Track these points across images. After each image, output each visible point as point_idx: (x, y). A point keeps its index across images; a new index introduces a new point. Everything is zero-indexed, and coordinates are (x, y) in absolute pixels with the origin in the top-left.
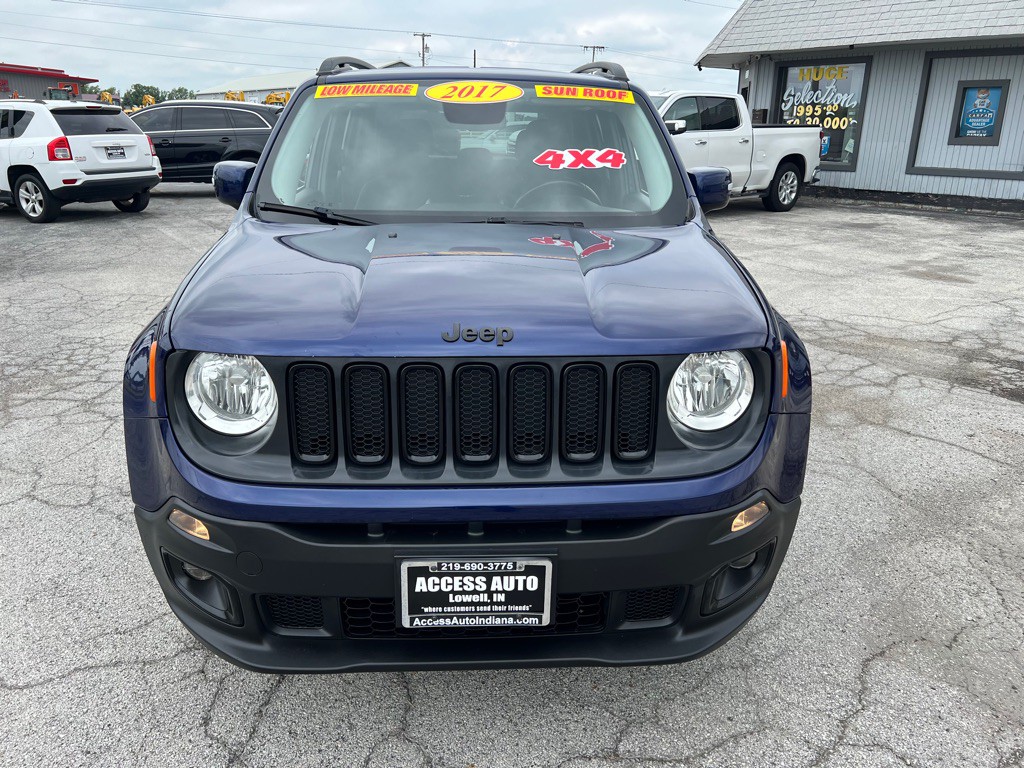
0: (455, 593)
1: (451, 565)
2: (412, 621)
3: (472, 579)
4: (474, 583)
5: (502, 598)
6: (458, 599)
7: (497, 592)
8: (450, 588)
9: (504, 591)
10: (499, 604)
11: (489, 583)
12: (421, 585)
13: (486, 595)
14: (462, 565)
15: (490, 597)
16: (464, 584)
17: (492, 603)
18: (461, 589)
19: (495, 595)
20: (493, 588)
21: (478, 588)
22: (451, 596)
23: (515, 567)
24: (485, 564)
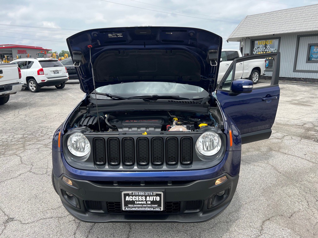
0: (137, 201)
1: (135, 193)
2: (125, 208)
3: (141, 197)
4: (142, 198)
5: (150, 203)
6: (138, 203)
7: (148, 201)
8: (135, 200)
9: (150, 201)
10: (149, 204)
11: (146, 198)
12: (128, 198)
13: (145, 202)
14: (138, 193)
15: (146, 202)
16: (139, 199)
17: (147, 204)
18: (138, 200)
19: (148, 202)
20: (147, 200)
21: (143, 200)
22: (136, 202)
23: (153, 194)
24: (145, 193)
